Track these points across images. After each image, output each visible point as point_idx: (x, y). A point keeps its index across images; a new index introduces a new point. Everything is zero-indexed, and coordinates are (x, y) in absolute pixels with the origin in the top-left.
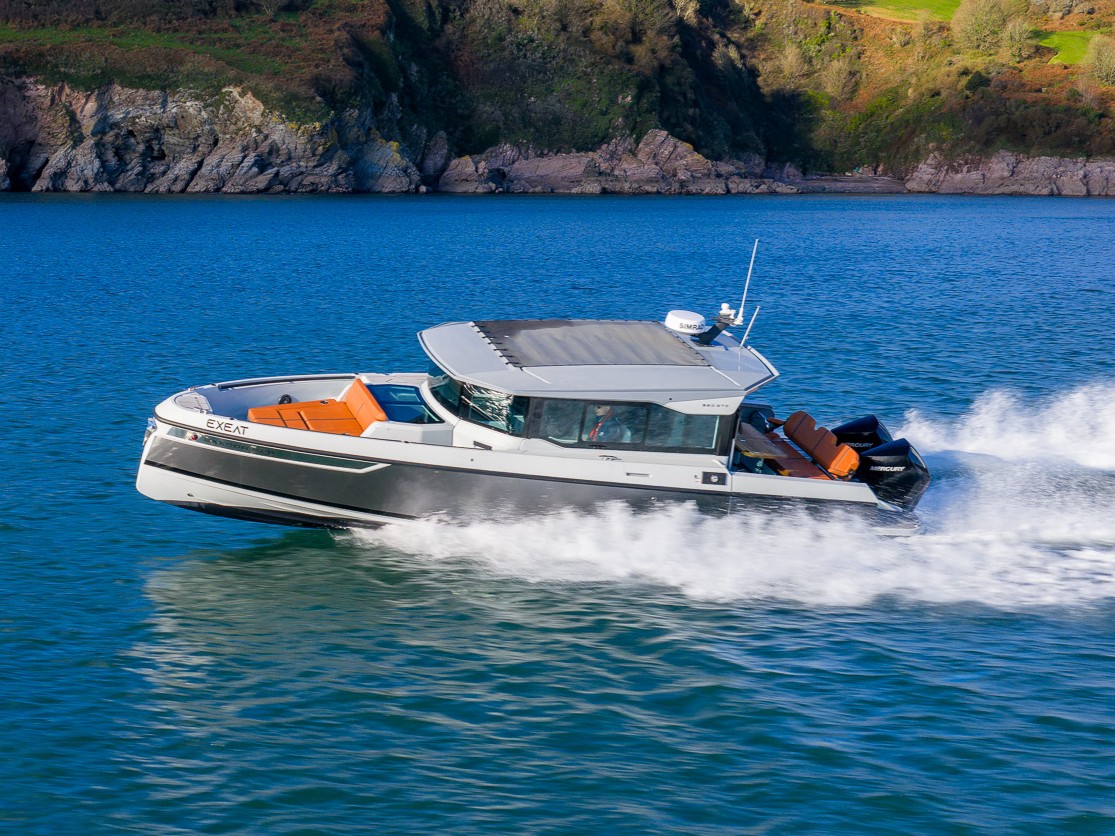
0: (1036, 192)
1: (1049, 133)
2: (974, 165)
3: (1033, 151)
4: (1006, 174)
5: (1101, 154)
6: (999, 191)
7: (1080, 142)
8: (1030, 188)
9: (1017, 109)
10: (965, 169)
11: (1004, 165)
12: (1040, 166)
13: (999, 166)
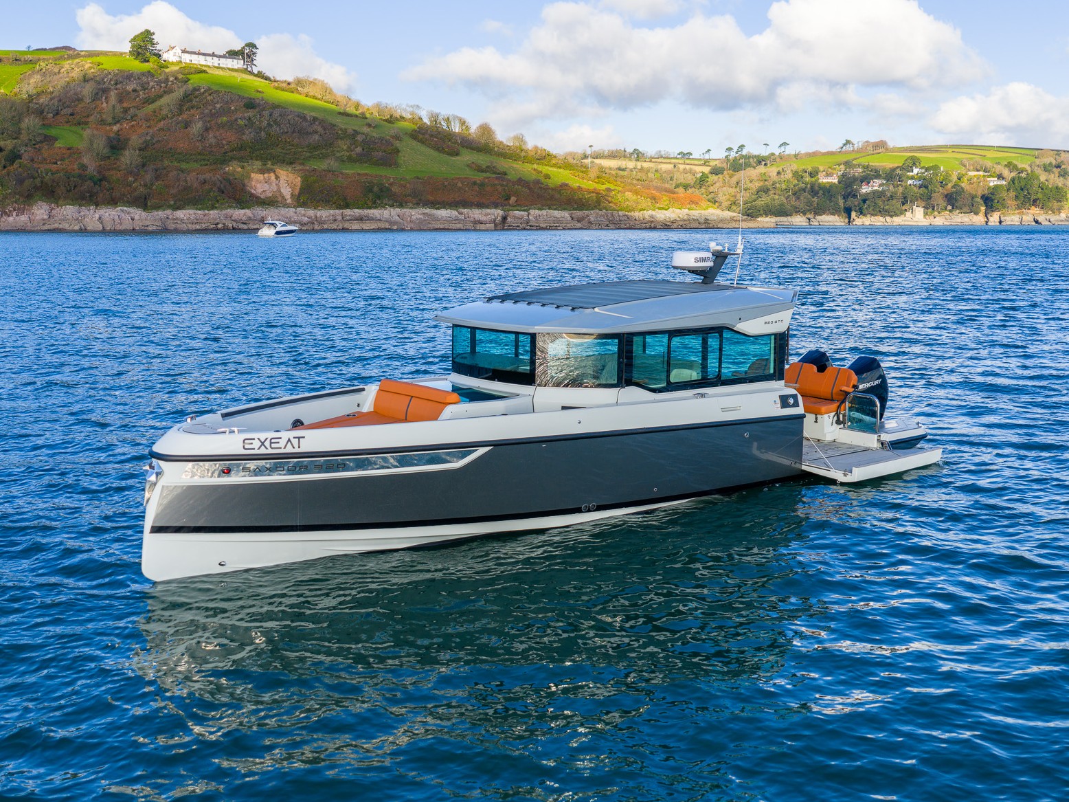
0: (71, 228)
1: (70, 191)
2: (21, 211)
3: (60, 202)
4: (46, 217)
5: (104, 204)
6: (46, 227)
7: (90, 196)
8: (66, 226)
9: (47, 175)
10: (14, 214)
11: (43, 211)
12: (68, 212)
13: (40, 211)
